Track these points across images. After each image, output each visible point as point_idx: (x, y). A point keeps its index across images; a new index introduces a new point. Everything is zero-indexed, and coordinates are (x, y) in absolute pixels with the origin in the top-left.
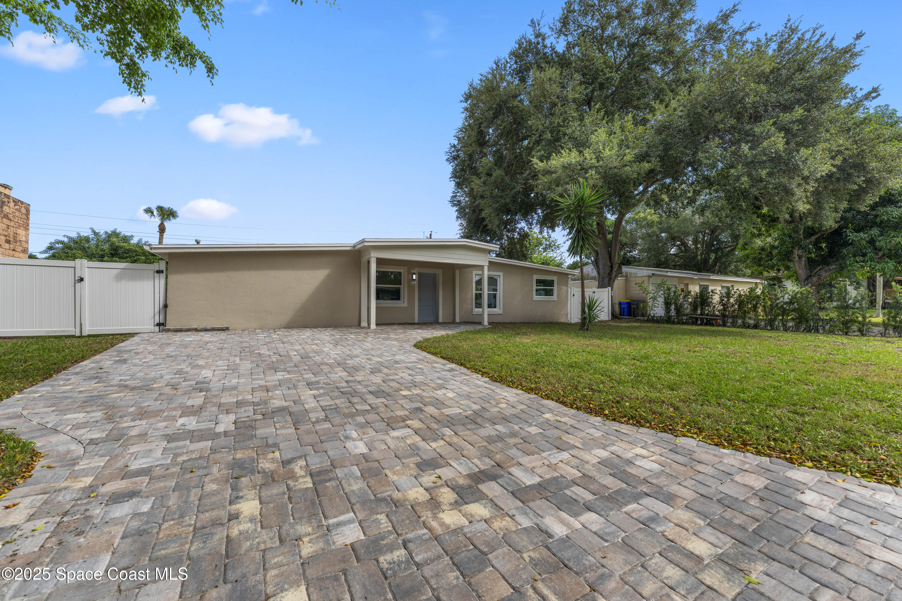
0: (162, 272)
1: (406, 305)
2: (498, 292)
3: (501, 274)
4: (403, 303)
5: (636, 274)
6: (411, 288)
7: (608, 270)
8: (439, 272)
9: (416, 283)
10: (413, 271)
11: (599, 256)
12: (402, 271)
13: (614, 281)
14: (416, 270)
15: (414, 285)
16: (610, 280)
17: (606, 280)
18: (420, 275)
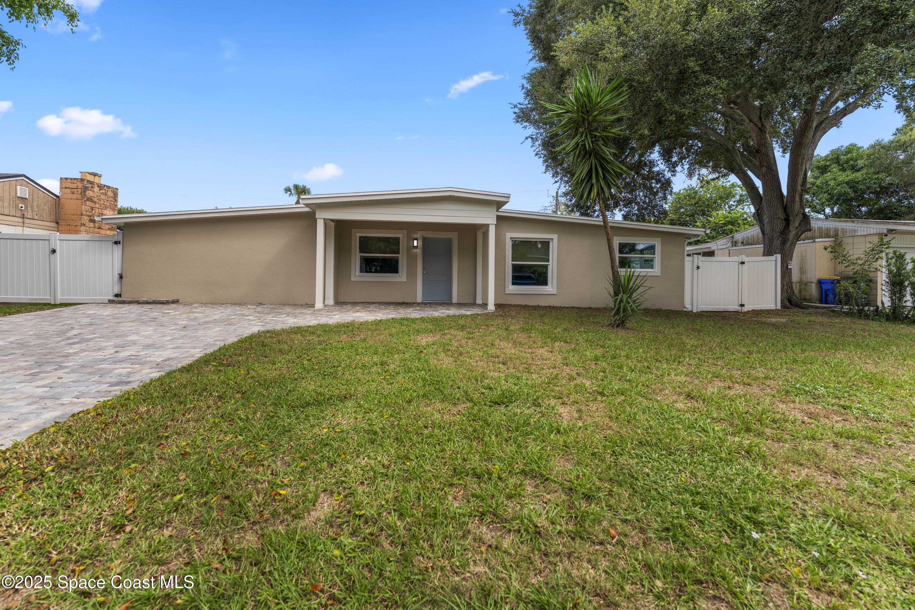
0: (119, 242)
1: (404, 279)
2: (550, 263)
3: (555, 237)
4: (401, 277)
5: (855, 231)
6: (412, 258)
7: (779, 225)
8: (454, 236)
9: (419, 251)
10: (415, 236)
11: (763, 203)
12: (400, 236)
13: (793, 244)
14: (419, 235)
15: (416, 255)
16: (784, 242)
17: (777, 243)
18: (425, 240)
